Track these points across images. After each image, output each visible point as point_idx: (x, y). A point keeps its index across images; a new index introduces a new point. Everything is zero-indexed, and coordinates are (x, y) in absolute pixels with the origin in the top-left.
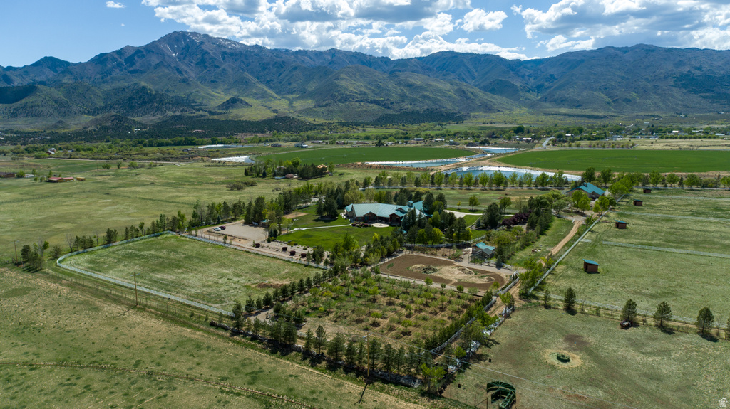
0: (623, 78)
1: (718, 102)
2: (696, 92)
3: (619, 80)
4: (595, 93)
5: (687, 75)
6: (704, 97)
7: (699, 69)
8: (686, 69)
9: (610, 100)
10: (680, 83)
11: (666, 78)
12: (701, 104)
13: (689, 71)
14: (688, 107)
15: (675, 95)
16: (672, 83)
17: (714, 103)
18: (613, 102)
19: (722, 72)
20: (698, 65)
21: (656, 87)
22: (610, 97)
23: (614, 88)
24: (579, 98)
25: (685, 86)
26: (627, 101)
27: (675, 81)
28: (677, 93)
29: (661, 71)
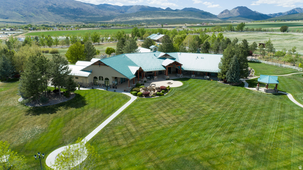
0: (24, 6)
1: (68, 18)
2: (58, 14)
3: (23, 7)
4: (13, 12)
5: (51, 7)
6: (62, 16)
7: (55, 5)
8: (50, 5)
9: (21, 16)
10: (50, 10)
11: (44, 7)
12: (61, 19)
13: (52, 5)
14: (57, 20)
15: (50, 15)
16: (47, 10)
17: (66, 18)
18: (24, 16)
19: (64, 7)
20: (54, 3)
21: (41, 11)
22: (21, 14)
23: (21, 10)
24: (6, 14)
25: (52, 11)
26: (31, 16)
27: (48, 9)
28: (51, 14)
29: (40, 4)
